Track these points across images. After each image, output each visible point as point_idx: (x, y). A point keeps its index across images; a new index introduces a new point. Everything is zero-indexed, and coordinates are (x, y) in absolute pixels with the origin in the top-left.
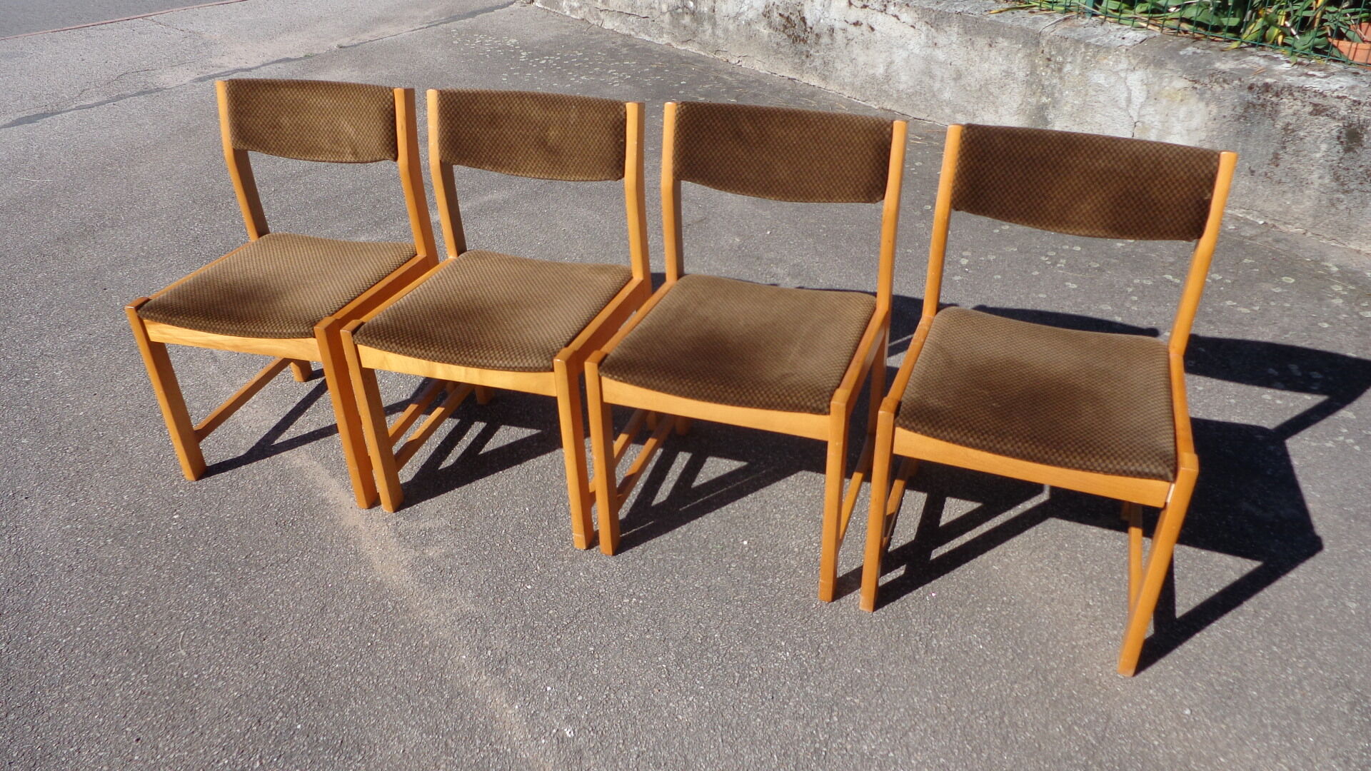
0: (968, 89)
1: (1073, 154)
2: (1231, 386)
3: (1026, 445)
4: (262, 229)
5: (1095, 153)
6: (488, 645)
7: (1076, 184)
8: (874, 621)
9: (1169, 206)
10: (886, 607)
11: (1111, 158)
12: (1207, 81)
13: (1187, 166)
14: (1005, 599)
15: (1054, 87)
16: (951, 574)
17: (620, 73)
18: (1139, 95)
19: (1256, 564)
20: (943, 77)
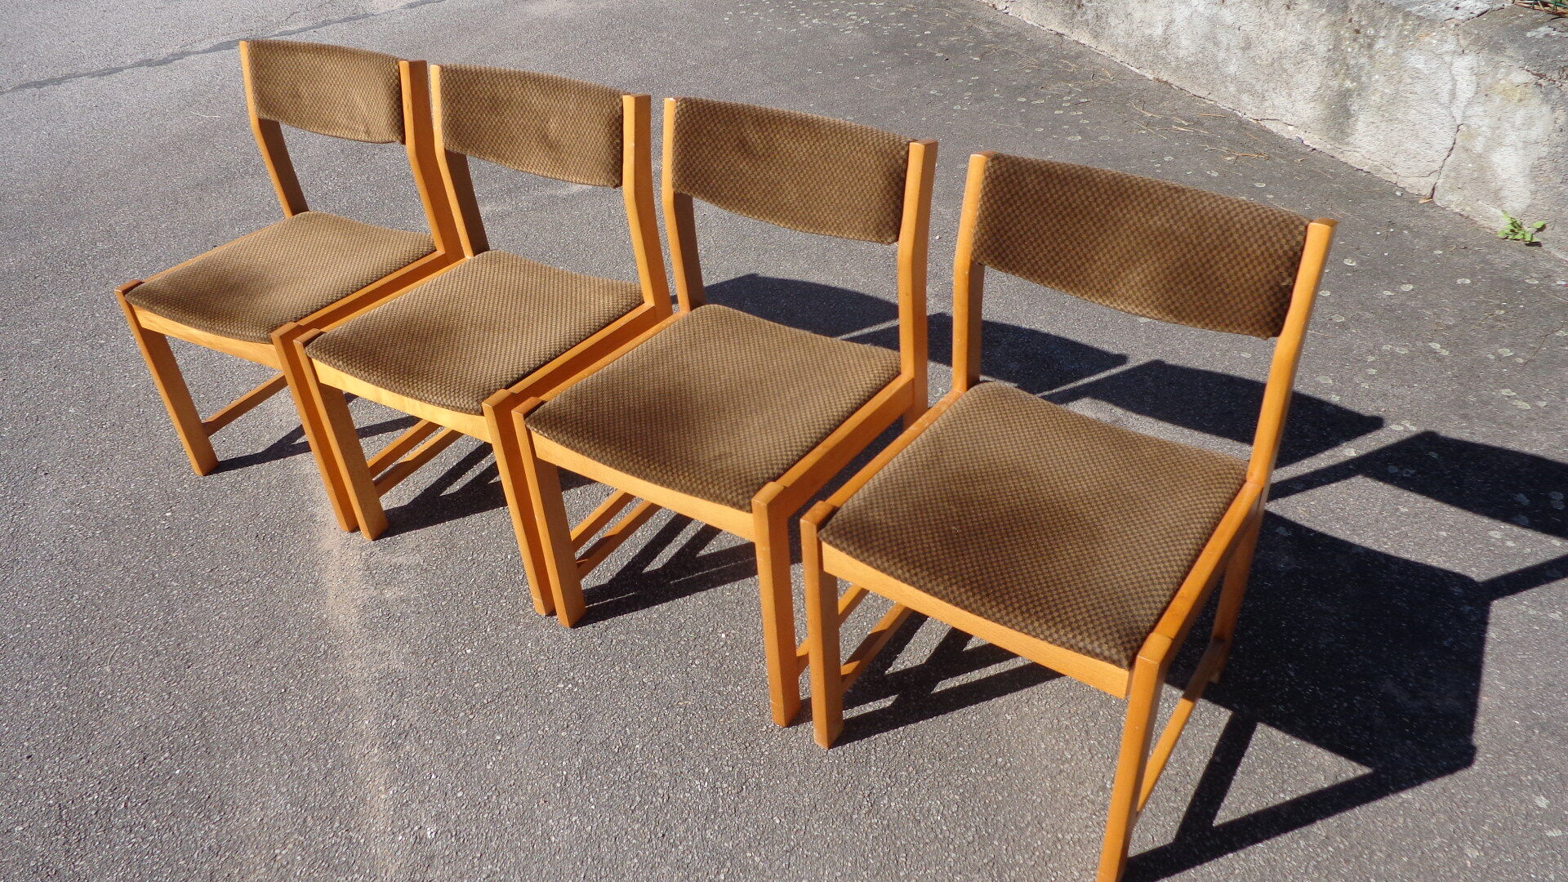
3: (962, 590)
4: (297, 204)
5: (1151, 206)
6: (396, 713)
8: (826, 761)
9: (1236, 288)
10: (848, 745)
12: (1555, 76)
13: (1262, 237)
14: (1000, 760)
15: (1361, 68)
17: (859, 17)
18: (1466, 89)
19: (1364, 771)
20: (1229, 45)
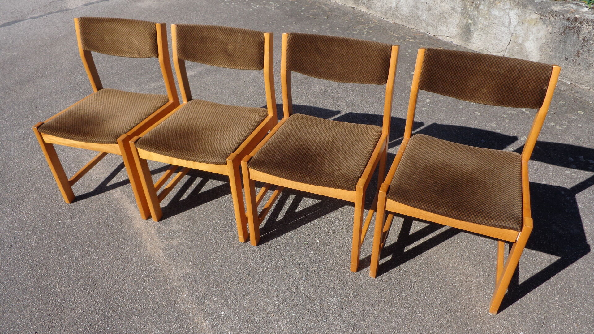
0: (434, 15)
1: (479, 64)
2: (551, 167)
3: (449, 210)
4: (99, 87)
5: (490, 64)
6: (197, 290)
7: (480, 79)
8: (376, 283)
9: (525, 92)
10: (382, 275)
11: (498, 67)
12: (547, 15)
13: (535, 72)
14: (438, 272)
15: (475, 15)
16: (413, 259)
17: (275, 4)
18: (514, 21)
19: (558, 258)
20: (422, 9)
